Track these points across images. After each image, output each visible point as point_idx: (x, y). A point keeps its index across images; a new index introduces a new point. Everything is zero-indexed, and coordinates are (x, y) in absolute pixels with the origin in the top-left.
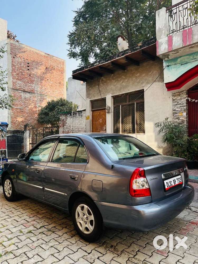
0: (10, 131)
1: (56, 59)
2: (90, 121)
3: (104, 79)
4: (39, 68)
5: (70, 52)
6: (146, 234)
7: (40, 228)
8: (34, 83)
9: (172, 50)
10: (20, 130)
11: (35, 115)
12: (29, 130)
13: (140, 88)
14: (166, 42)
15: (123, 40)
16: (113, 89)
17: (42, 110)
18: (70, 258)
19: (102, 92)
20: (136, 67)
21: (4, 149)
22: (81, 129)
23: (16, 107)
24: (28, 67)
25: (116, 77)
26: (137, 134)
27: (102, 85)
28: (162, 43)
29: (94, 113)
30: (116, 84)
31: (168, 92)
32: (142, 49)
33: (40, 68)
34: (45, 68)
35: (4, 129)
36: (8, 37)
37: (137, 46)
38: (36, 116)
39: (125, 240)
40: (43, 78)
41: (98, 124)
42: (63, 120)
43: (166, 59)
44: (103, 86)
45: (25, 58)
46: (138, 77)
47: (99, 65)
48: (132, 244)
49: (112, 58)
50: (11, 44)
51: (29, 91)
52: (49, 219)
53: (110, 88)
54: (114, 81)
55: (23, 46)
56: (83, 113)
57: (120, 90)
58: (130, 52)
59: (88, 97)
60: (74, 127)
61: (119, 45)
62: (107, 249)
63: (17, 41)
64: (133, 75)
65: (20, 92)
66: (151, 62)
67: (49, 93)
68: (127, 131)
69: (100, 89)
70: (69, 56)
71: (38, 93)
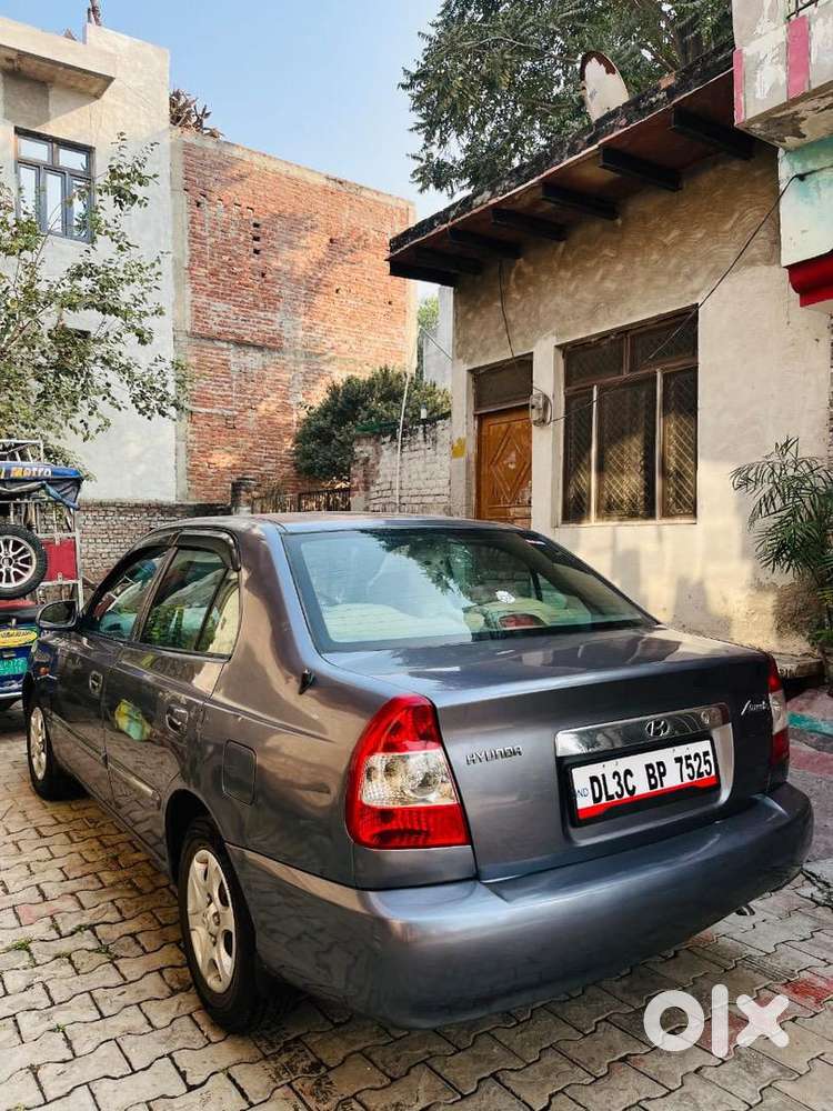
0: (182, 505)
1: (375, 202)
2: (468, 462)
3: (526, 270)
4: (302, 241)
5: (424, 163)
6: (519, 1023)
7: (72, 933)
8: (281, 308)
9: (807, 90)
10: (218, 505)
11: (285, 440)
12: (248, 501)
13: (680, 298)
14: (777, 55)
15: (608, 72)
16: (562, 311)
17: (308, 422)
18: (93, 1095)
19: (516, 332)
20: (663, 197)
21: (74, 581)
22: (430, 500)
23: (208, 410)
24: (256, 239)
25: (575, 253)
26: (664, 521)
27: (518, 297)
28: (762, 62)
29: (485, 428)
30: (577, 287)
31: (803, 309)
32: (676, 101)
33: (303, 243)
34: (326, 240)
35: (63, 496)
36: (175, 119)
37: (657, 90)
38: (289, 447)
39: (396, 1039)
40: (317, 285)
41: (501, 479)
42: (367, 460)
43: (791, 141)
44: (520, 301)
45: (244, 205)
46: (673, 245)
47: (491, 202)
48: (412, 1071)
49: (547, 164)
50: (188, 149)
51: (259, 343)
52: (135, 893)
53: (552, 306)
54: (569, 274)
55: (236, 153)
56: (440, 428)
57: (592, 314)
58: (623, 122)
59: (459, 357)
60: (405, 493)
61: (591, 96)
62: (284, 1076)
63: (212, 135)
64: (649, 240)
65: (222, 349)
66: (736, 166)
67: (345, 347)
68: (618, 507)
69: (511, 316)
70: (418, 181)
71: (299, 348)
